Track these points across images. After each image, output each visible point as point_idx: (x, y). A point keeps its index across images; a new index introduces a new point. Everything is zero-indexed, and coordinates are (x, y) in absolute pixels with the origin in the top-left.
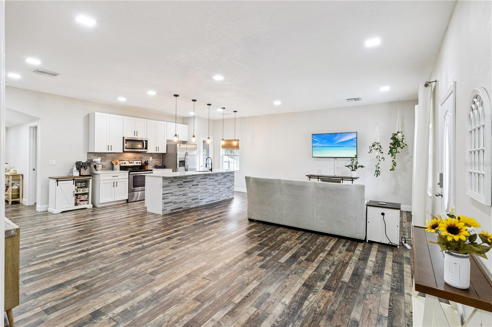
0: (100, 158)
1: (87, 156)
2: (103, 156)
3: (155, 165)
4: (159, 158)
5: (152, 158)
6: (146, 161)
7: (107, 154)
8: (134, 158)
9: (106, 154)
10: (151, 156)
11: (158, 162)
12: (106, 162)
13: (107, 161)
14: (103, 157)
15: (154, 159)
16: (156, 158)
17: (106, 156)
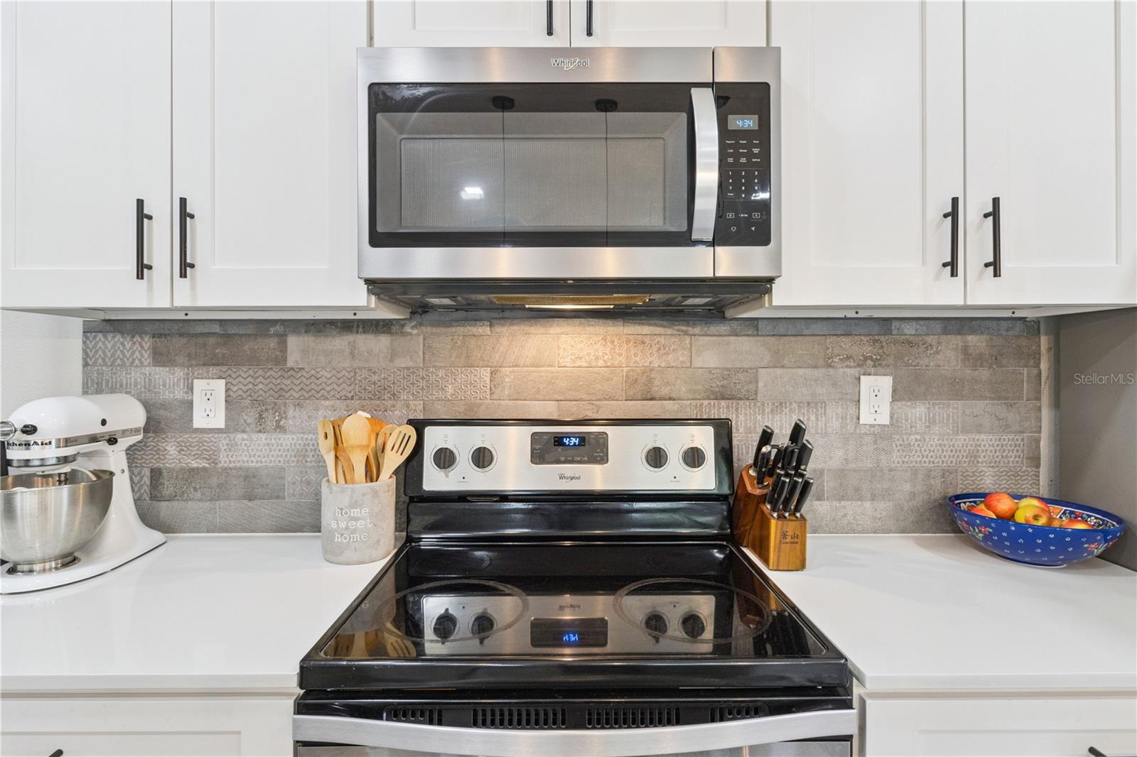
0: (220, 385)
1: (86, 365)
2: (253, 360)
3: (938, 488)
4: (1003, 393)
5: (896, 395)
6: (782, 438)
7: (293, 342)
8: (631, 381)
9: (282, 338)
10: (876, 364)
11: (986, 441)
12: (279, 428)
13: (294, 416)
14: (244, 371)
15: (918, 411)
16: (956, 389)
17: (280, 360)
